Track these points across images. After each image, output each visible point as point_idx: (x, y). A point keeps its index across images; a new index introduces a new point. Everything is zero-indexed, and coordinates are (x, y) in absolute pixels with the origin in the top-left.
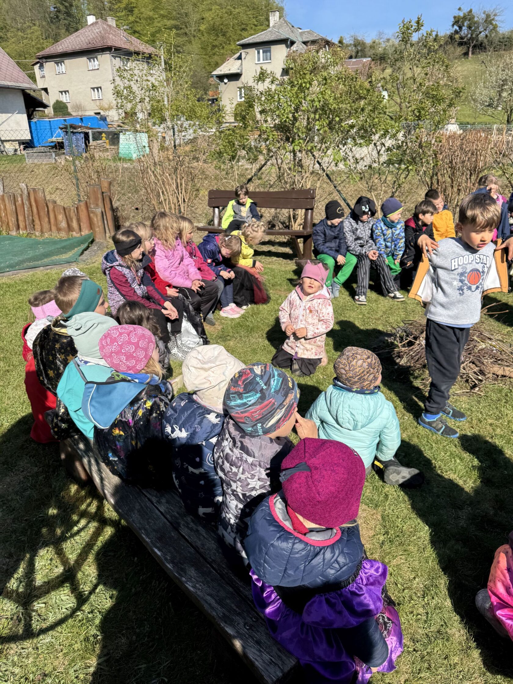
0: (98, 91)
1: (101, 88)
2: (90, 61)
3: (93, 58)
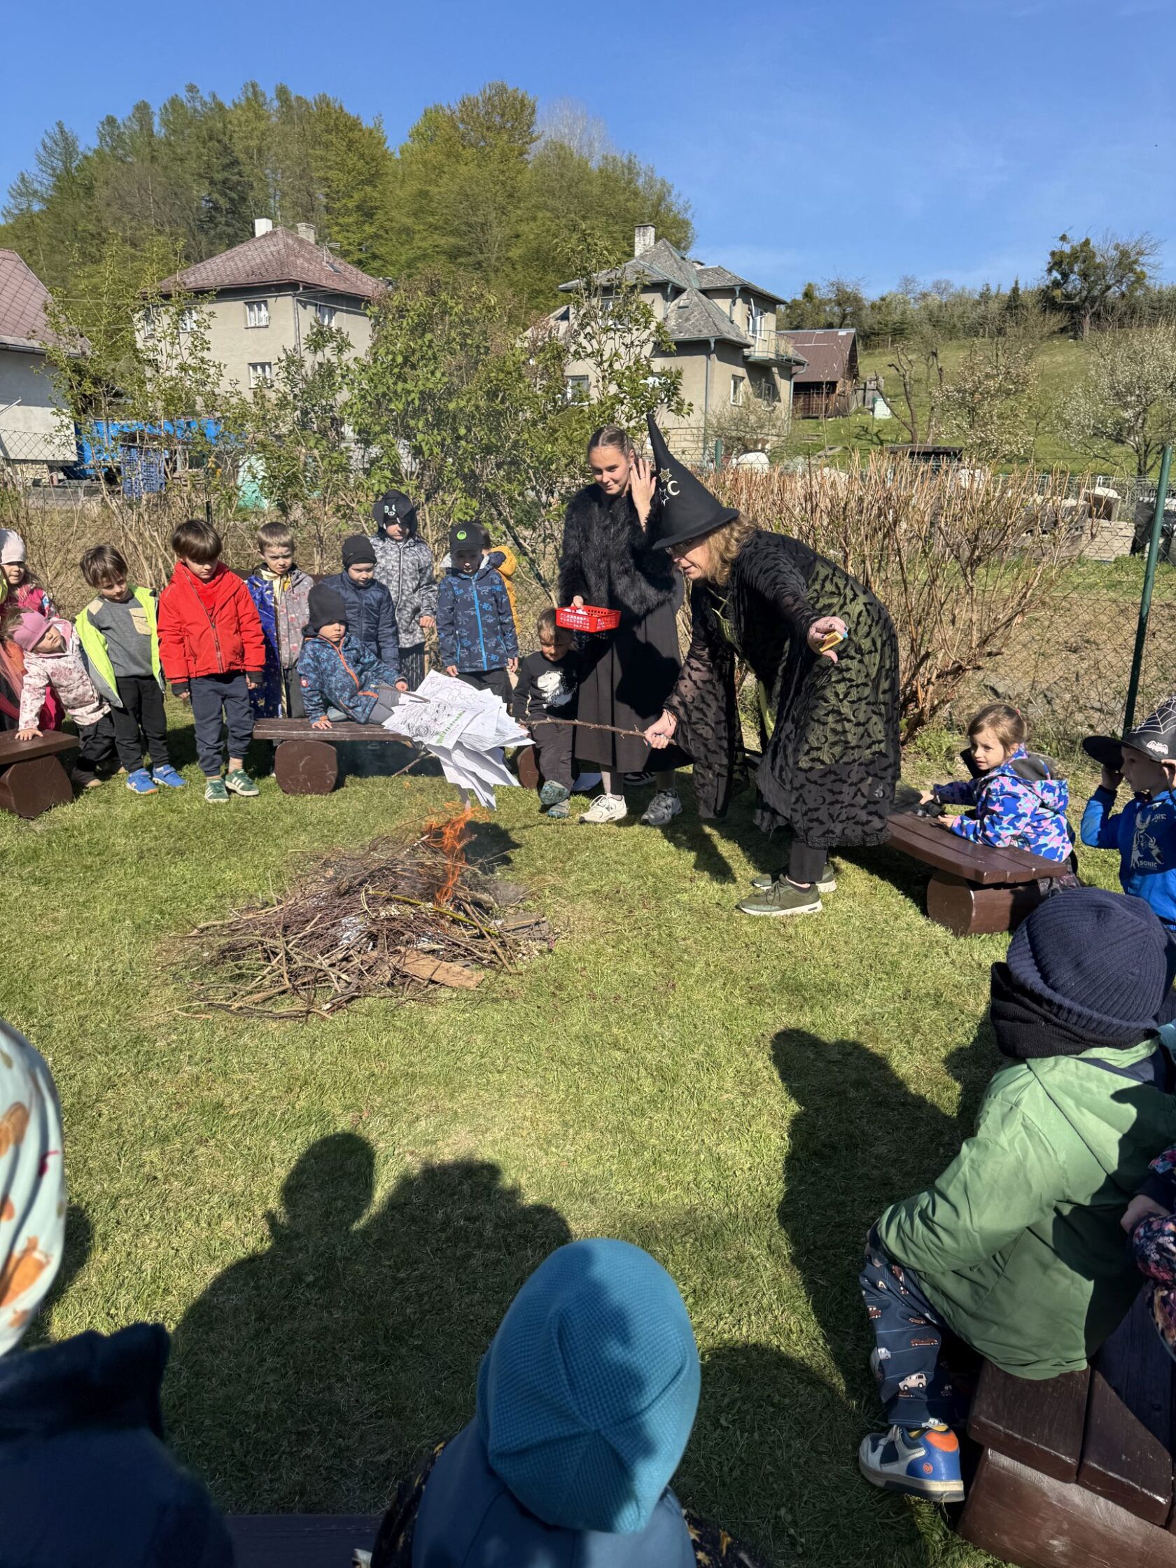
0: (264, 370)
2: (251, 309)
3: (258, 304)
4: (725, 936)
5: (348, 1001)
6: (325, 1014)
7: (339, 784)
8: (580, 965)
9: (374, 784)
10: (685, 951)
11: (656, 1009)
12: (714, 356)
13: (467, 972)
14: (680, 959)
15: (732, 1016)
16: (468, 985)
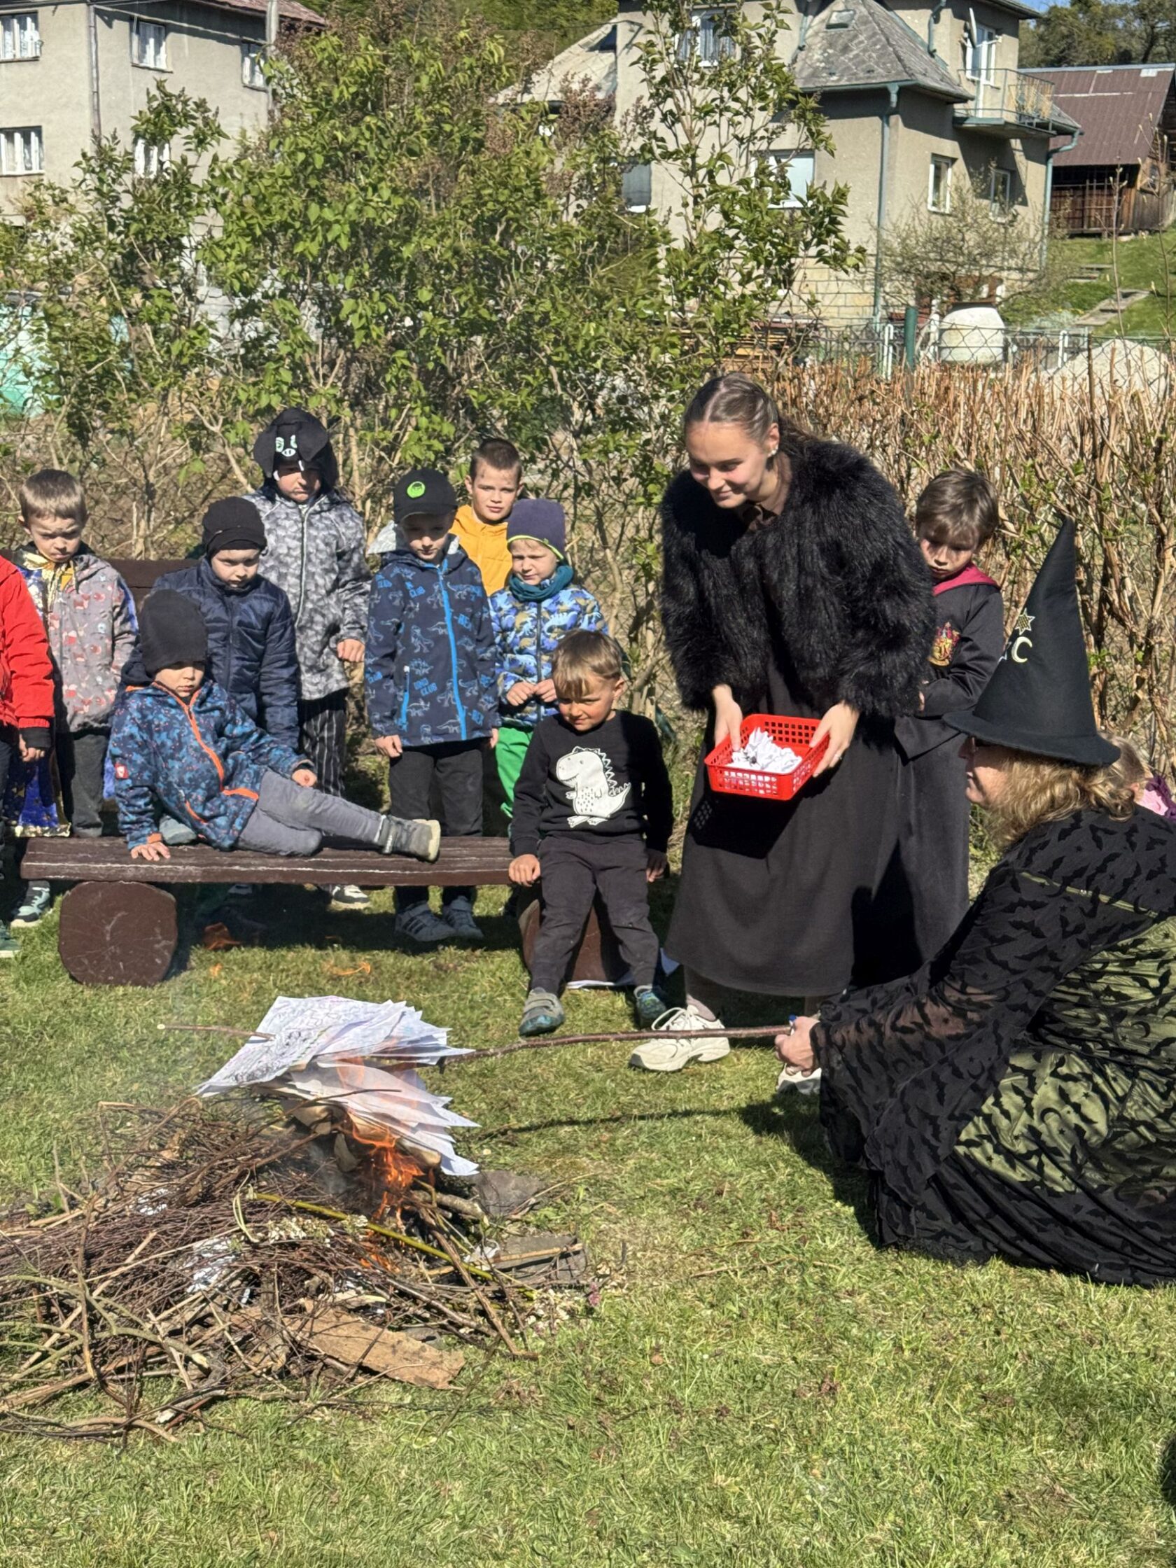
0: (27, 142)
1: (38, 130)
2: (8, 28)
3: (21, 18)
4: (931, 1288)
5: (204, 1407)
6: (160, 1431)
7: (179, 963)
8: (649, 1342)
9: (245, 966)
10: (854, 1318)
11: (798, 1438)
12: (896, 120)
13: (431, 1352)
14: (844, 1335)
15: (947, 1453)
16: (432, 1379)
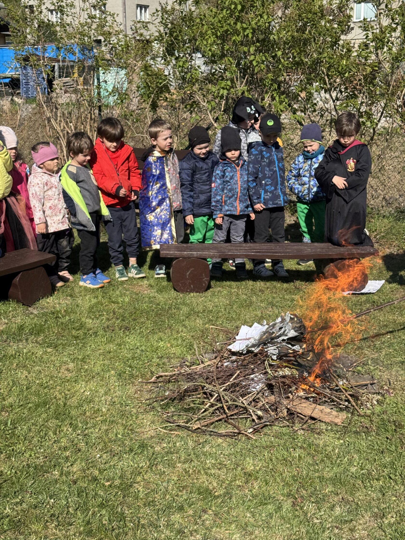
5: (262, 428)
6: (250, 435)
7: (209, 286)
13: (334, 413)
16: (336, 421)
